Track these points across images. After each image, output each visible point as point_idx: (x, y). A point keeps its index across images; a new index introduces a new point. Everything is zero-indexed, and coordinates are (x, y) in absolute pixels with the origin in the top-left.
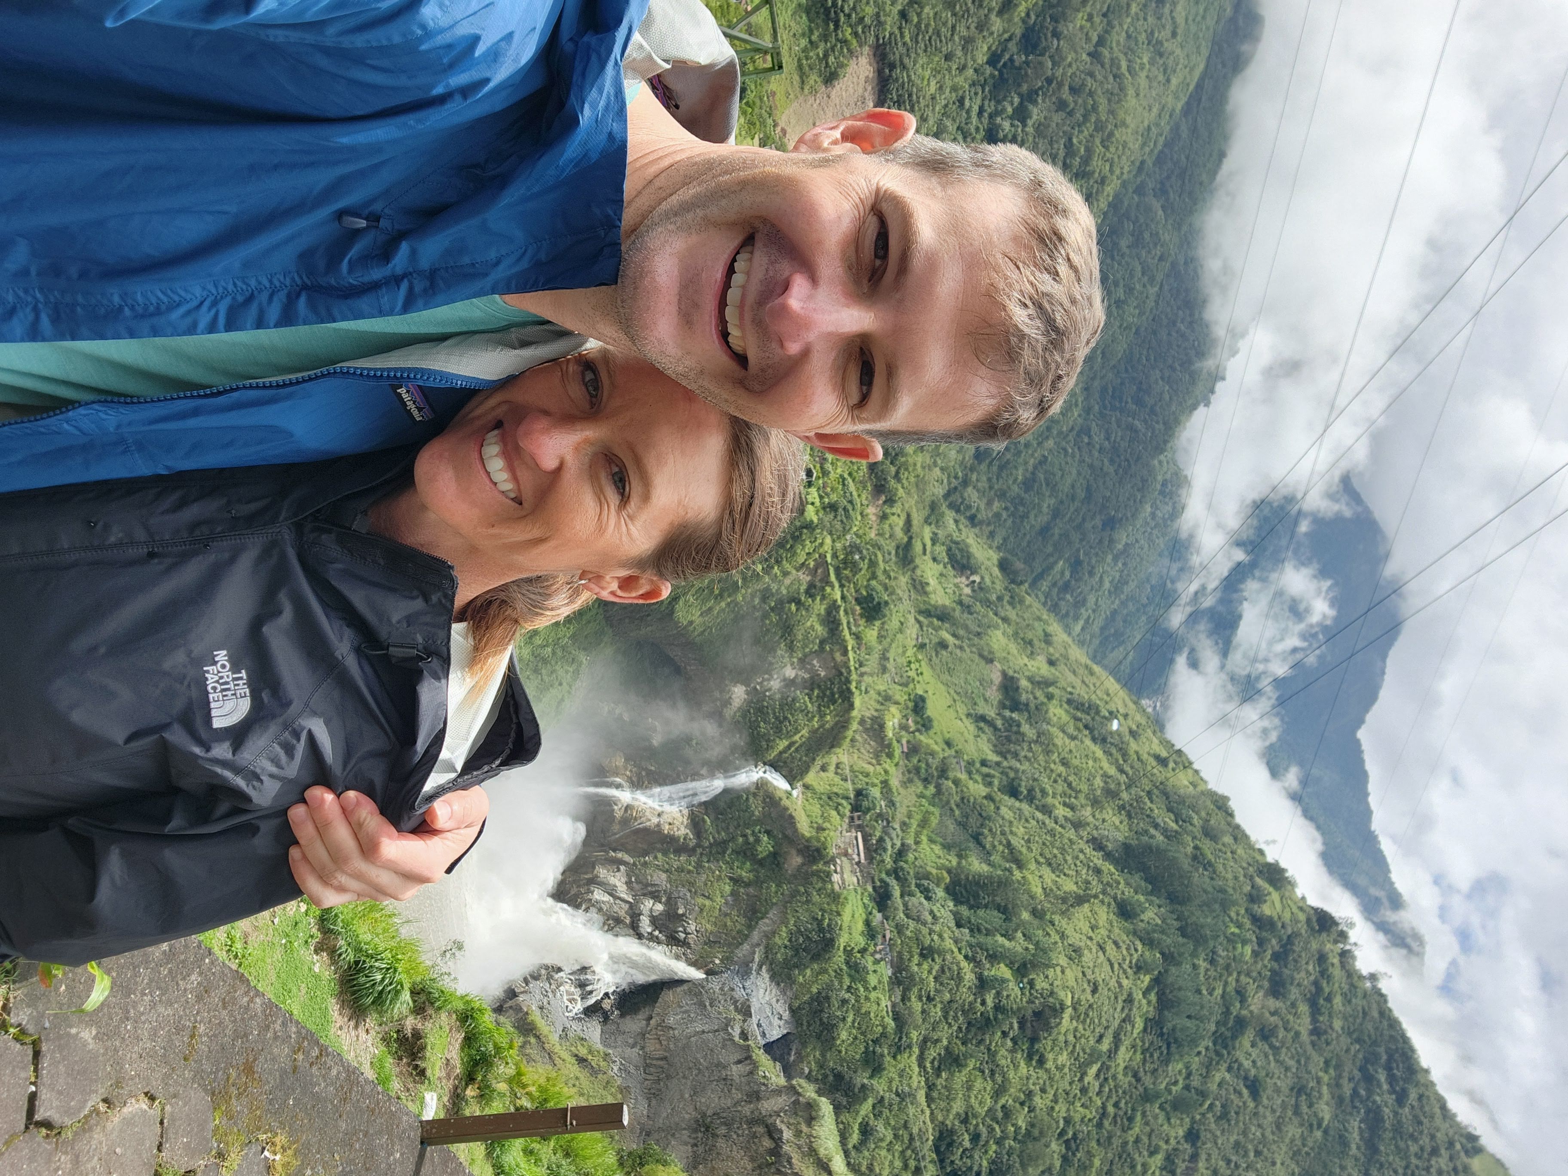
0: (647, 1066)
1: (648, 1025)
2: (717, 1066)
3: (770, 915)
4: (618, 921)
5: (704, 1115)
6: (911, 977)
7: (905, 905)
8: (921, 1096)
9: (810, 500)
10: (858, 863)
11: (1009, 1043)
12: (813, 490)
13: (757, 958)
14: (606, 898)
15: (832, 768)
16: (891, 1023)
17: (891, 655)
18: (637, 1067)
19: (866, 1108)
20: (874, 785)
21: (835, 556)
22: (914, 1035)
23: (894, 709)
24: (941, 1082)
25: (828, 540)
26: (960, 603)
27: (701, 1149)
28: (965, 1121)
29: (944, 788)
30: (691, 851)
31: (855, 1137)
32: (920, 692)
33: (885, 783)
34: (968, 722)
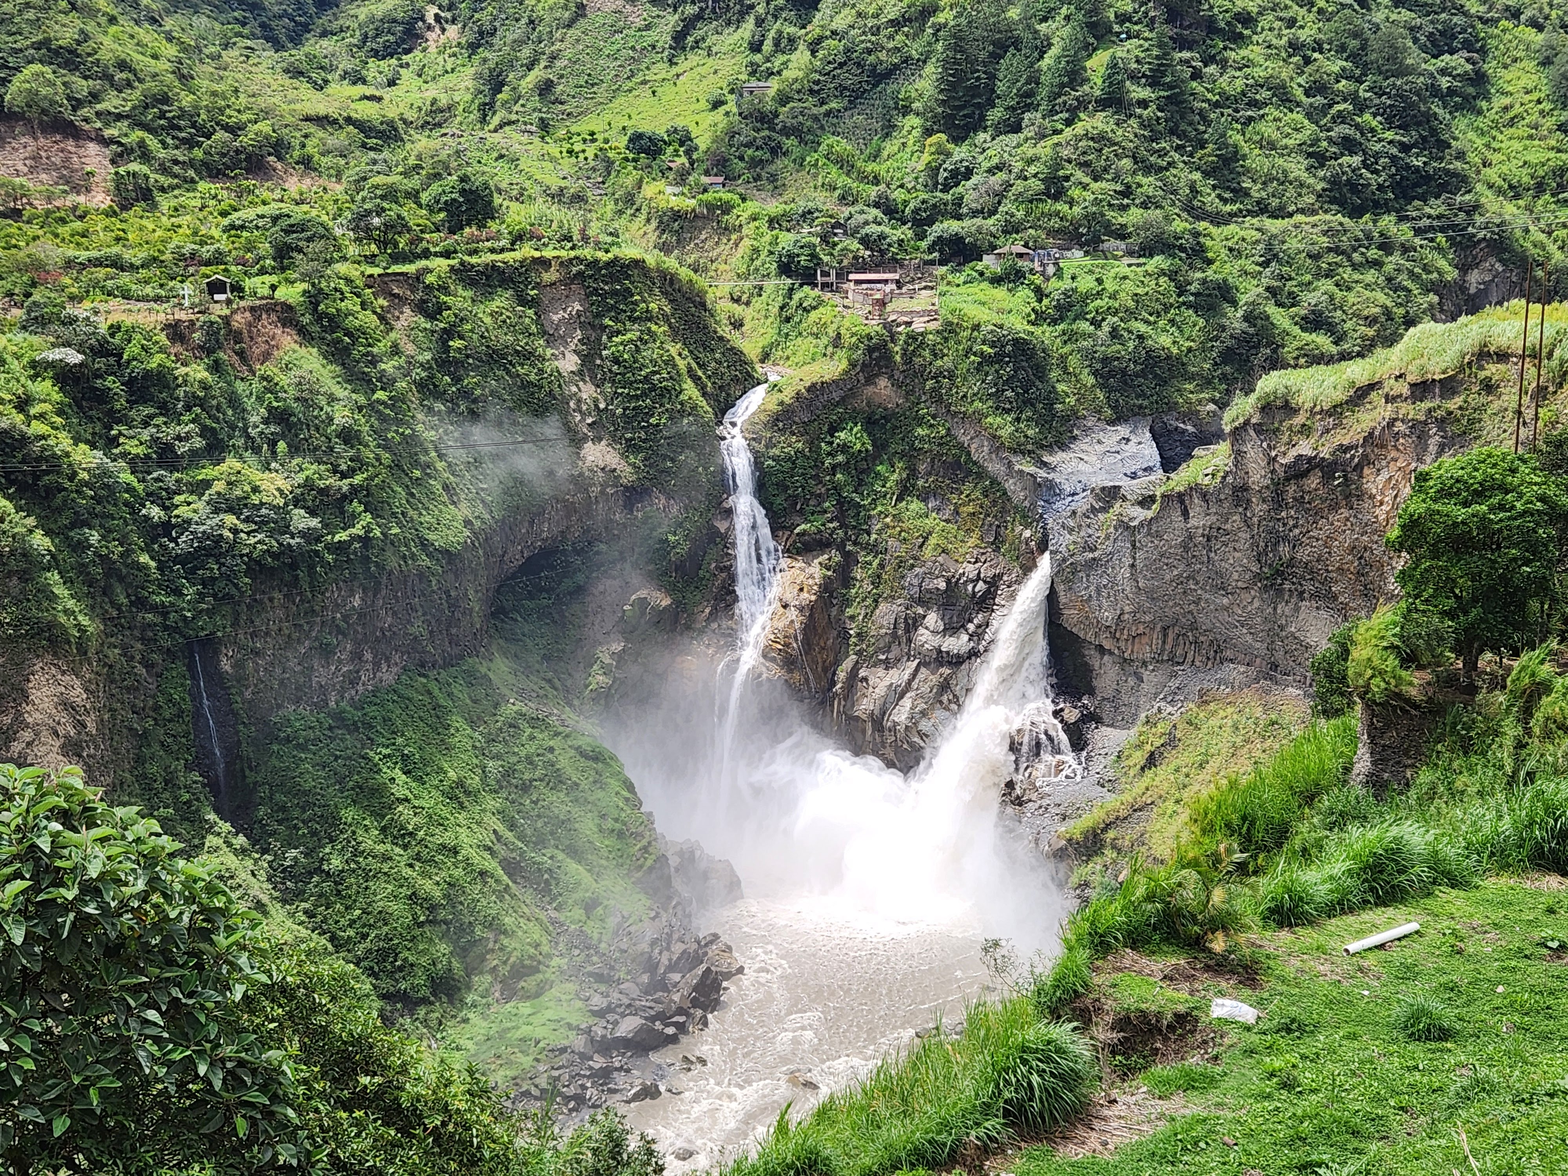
0: (1172, 660)
1: (1111, 653)
2: (1186, 549)
3: (965, 440)
4: (945, 686)
5: (1258, 577)
6: (1089, 218)
7: (975, 213)
8: (1274, 226)
9: (266, 291)
10: (899, 284)
11: (1212, 69)
12: (248, 284)
13: (1031, 469)
14: (907, 702)
15: (738, 310)
16: (1158, 261)
17: (555, 183)
18: (1174, 675)
19: (1280, 318)
20: (775, 241)
21: (371, 259)
22: (1179, 225)
23: (649, 190)
24: (1256, 191)
25: (342, 268)
26: (473, 47)
27: (1308, 586)
28: (1319, 159)
29: (789, 122)
30: (849, 560)
31: (1322, 341)
32: (624, 140)
33: (773, 222)
34: (683, 65)
